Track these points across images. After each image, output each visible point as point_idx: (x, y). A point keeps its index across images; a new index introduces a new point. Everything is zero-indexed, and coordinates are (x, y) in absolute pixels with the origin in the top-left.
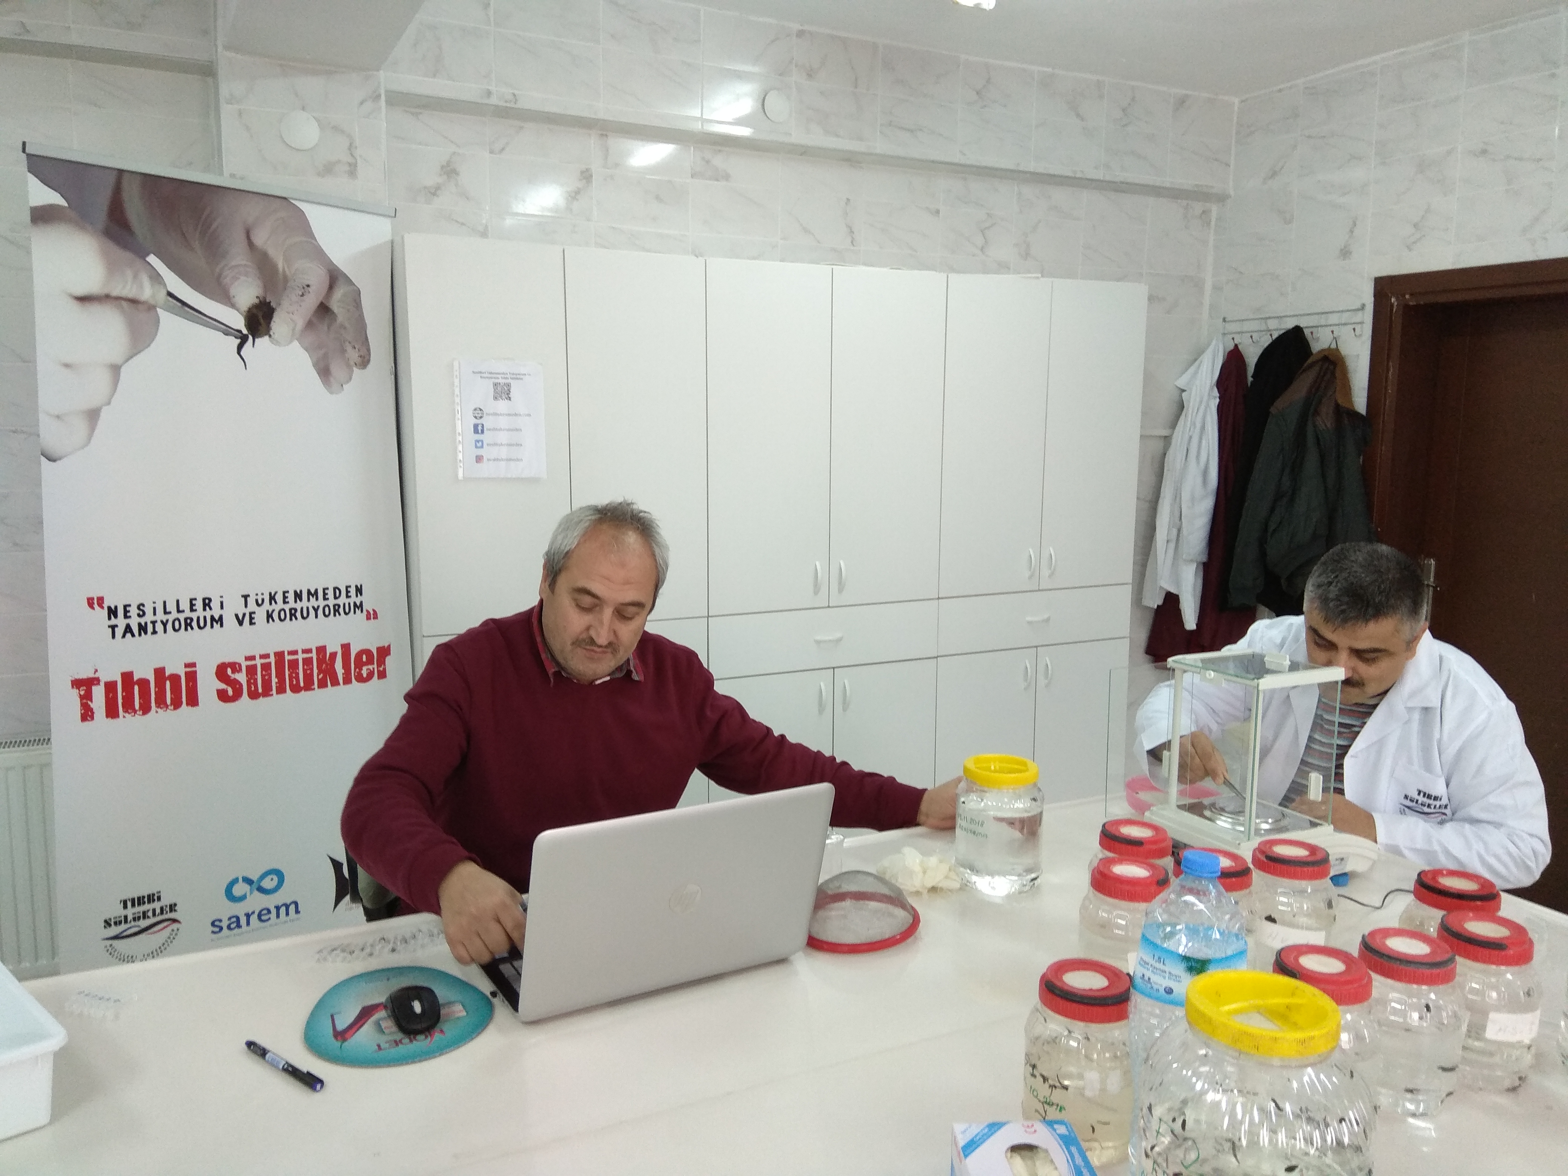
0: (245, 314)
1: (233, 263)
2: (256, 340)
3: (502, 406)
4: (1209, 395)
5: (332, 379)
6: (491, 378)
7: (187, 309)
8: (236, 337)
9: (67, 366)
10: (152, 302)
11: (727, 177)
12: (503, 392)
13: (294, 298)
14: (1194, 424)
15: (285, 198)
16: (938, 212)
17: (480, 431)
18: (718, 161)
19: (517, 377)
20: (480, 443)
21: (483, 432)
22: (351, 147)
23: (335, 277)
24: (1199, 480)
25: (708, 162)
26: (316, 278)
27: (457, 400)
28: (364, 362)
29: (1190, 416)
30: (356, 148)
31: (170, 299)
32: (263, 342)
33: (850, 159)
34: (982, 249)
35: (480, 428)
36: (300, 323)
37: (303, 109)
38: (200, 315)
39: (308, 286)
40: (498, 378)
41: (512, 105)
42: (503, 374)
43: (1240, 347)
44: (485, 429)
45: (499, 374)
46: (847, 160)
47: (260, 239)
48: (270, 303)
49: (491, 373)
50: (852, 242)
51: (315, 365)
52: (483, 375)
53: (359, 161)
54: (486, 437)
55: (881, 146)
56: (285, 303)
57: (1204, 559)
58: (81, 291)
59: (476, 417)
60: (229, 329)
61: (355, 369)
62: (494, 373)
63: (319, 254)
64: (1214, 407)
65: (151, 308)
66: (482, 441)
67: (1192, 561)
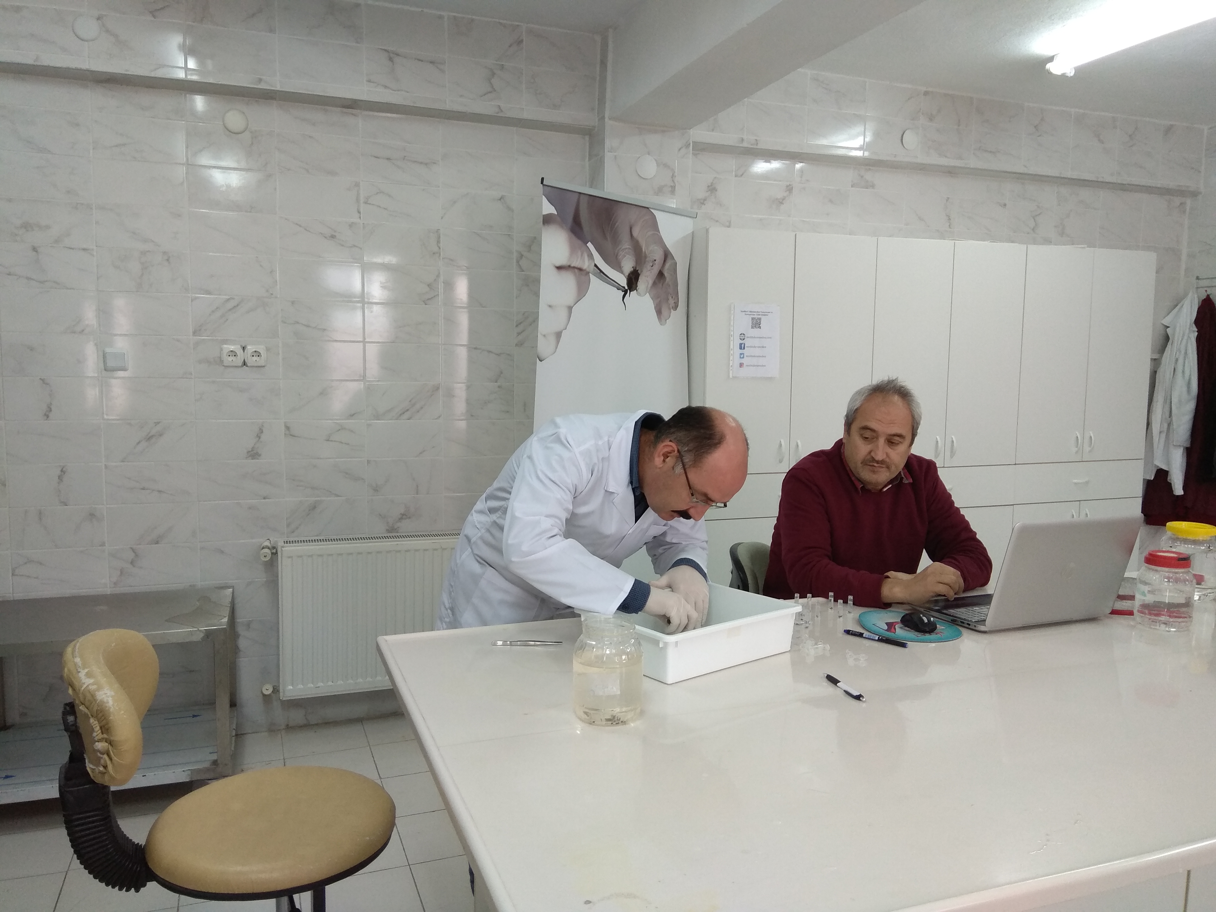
0: (627, 277)
1: (623, 247)
2: (631, 292)
3: (755, 332)
4: (1189, 329)
5: (662, 316)
6: (751, 315)
7: (602, 274)
8: (623, 291)
9: (550, 306)
10: (588, 270)
11: (873, 186)
12: (756, 324)
13: (649, 268)
14: (1179, 350)
15: (648, 208)
16: (1005, 205)
17: (743, 348)
18: (868, 176)
19: (765, 314)
20: (743, 355)
21: (744, 349)
22: (673, 176)
23: (667, 255)
24: (1185, 389)
25: (862, 177)
26: (658, 255)
27: (732, 328)
28: (676, 307)
29: (1176, 344)
30: (675, 177)
31: (595, 268)
32: (634, 293)
33: (951, 172)
34: (1033, 230)
35: (743, 346)
36: (651, 282)
37: (649, 154)
38: (606, 278)
39: (655, 260)
40: (754, 315)
41: (755, 147)
42: (758, 312)
43: (1211, 297)
44: (746, 346)
45: (755, 312)
46: (950, 172)
47: (635, 233)
48: (638, 270)
49: (751, 312)
50: (949, 226)
51: (655, 308)
52: (747, 313)
53: (677, 184)
54: (746, 352)
55: (973, 163)
56: (644, 271)
57: (1188, 445)
58: (558, 264)
59: (741, 339)
60: (619, 286)
61: (672, 310)
62: (752, 312)
63: (660, 241)
64: (1194, 339)
65: (588, 273)
66: (743, 354)
67: (1180, 446)
